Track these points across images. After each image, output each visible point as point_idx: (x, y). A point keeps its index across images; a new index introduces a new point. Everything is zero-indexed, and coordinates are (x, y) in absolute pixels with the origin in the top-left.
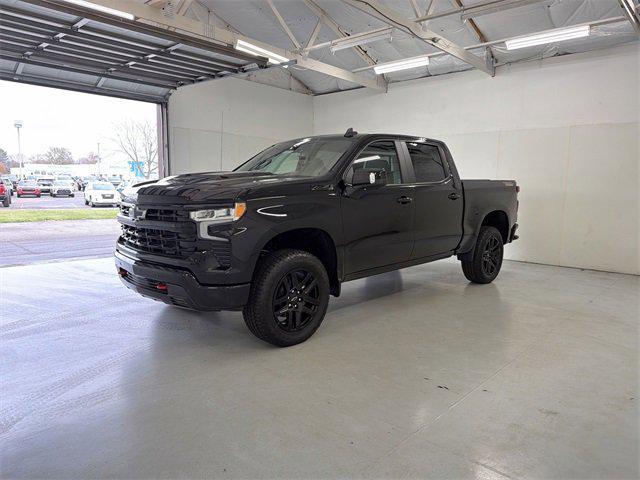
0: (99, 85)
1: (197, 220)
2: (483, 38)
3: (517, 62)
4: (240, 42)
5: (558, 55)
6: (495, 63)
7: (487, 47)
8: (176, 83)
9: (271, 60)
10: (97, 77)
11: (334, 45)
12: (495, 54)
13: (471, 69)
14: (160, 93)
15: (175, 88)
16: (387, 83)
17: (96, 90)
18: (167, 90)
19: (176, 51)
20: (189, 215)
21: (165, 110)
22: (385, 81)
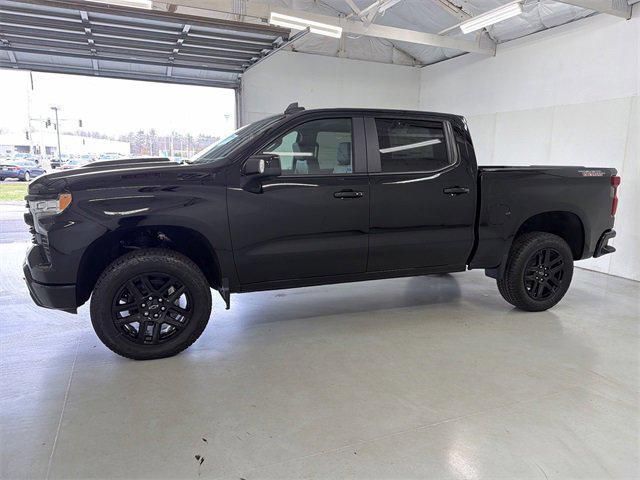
0: (168, 74)
4: (273, 14)
8: (241, 66)
9: (312, 30)
13: (591, 15)
14: (230, 78)
15: (242, 72)
16: (497, 43)
17: (168, 80)
18: (236, 74)
22: (491, 40)
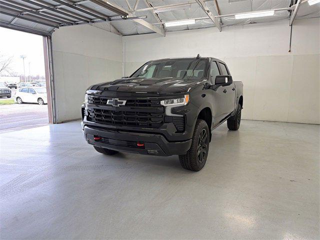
0: (12, 23)
1: (165, 105)
2: (219, 13)
3: (232, 25)
5: (251, 23)
6: (222, 25)
7: (220, 17)
8: (59, 25)
10: (12, 17)
11: (155, 9)
12: (223, 20)
14: (48, 30)
15: (58, 28)
16: (165, 32)
17: (9, 26)
18: (53, 28)
19: (61, 8)
20: (160, 103)
21: (49, 40)
